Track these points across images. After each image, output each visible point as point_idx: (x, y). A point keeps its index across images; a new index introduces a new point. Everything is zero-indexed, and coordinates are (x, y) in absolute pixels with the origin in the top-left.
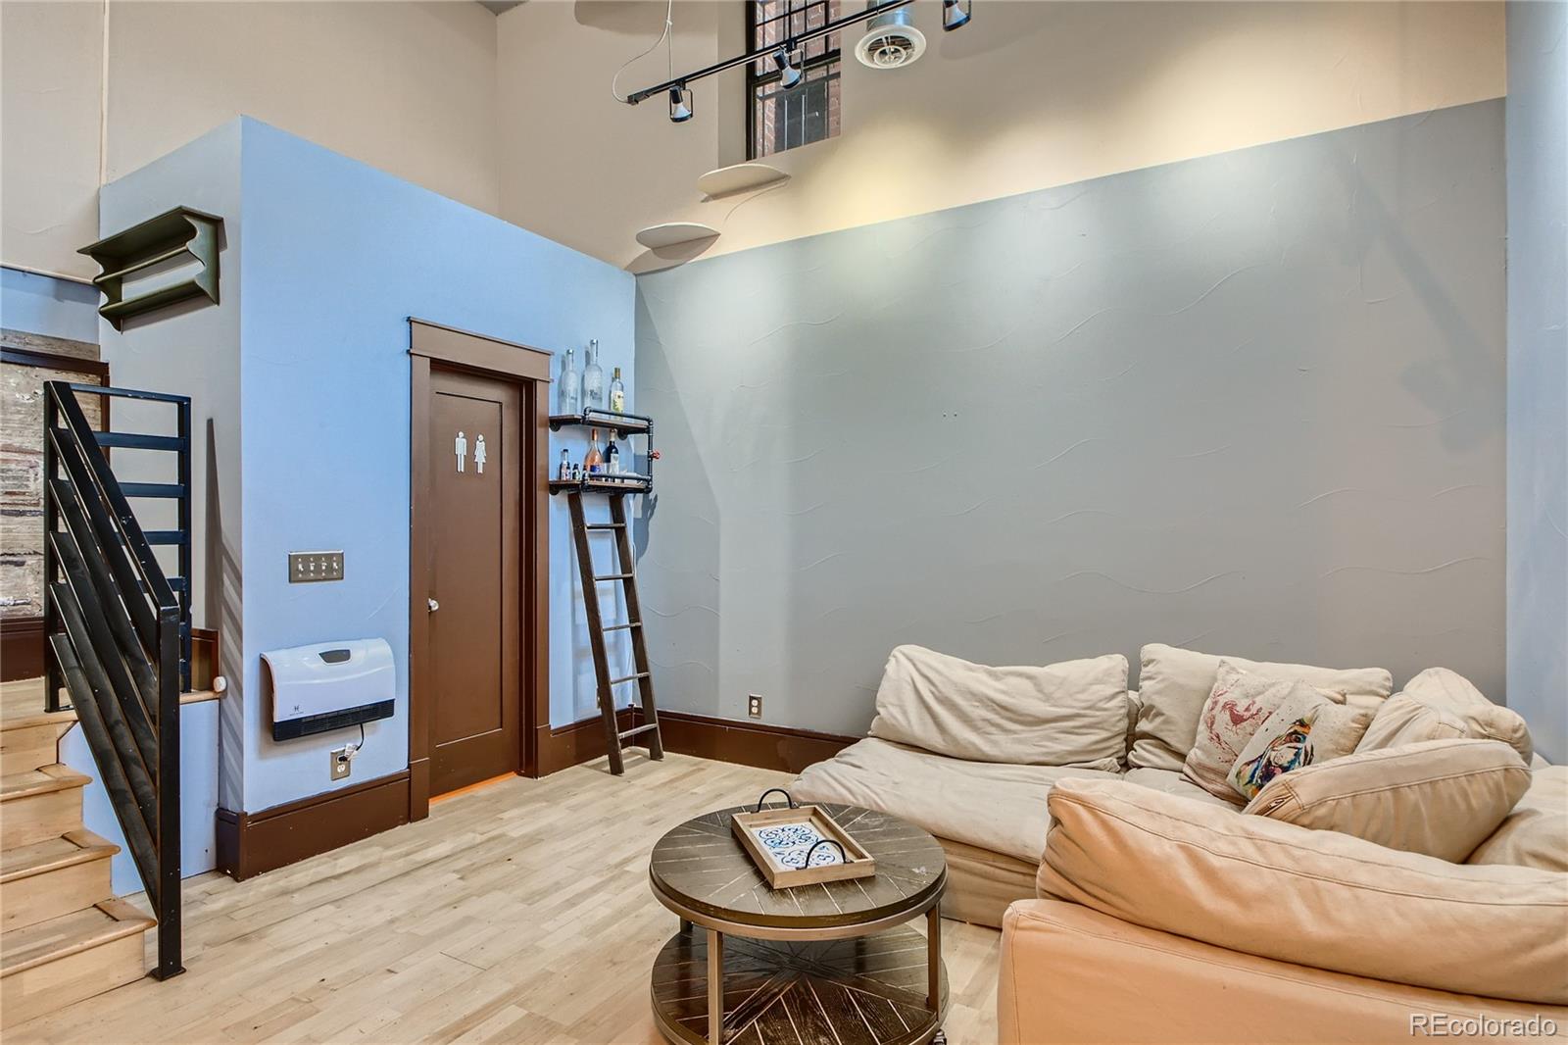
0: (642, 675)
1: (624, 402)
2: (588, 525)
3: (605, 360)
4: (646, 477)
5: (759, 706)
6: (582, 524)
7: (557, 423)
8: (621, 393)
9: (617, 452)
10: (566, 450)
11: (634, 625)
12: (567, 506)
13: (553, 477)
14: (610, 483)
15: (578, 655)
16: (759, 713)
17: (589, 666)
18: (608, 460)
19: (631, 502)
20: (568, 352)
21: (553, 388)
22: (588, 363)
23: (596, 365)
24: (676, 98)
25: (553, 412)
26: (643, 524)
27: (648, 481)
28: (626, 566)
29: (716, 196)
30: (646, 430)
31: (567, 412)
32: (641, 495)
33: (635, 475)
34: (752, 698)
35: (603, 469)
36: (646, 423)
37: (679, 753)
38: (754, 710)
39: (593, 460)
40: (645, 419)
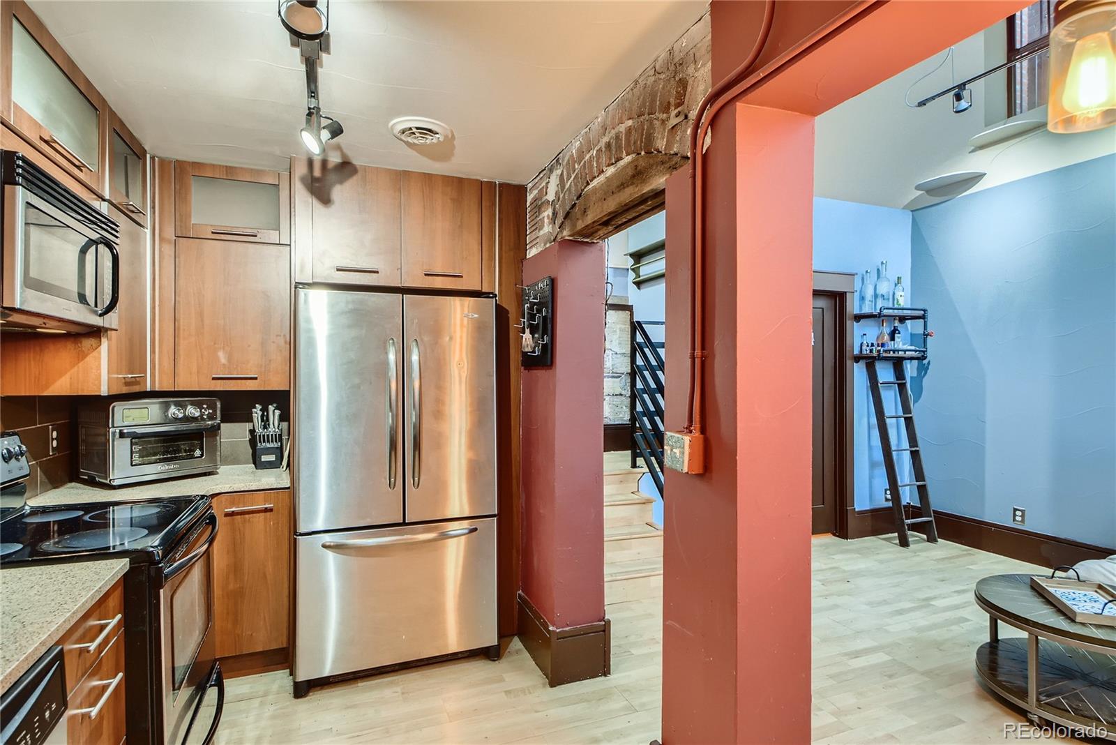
0: (921, 483)
1: (904, 299)
2: (881, 382)
3: (891, 273)
4: (923, 349)
5: (1023, 516)
6: (877, 382)
7: (858, 318)
8: (902, 294)
9: (899, 333)
10: (865, 334)
11: (914, 449)
12: (865, 370)
13: (856, 352)
14: (896, 355)
15: (873, 465)
16: (1023, 521)
17: (882, 471)
18: (893, 339)
19: (909, 366)
20: (867, 272)
21: (857, 295)
22: (879, 277)
23: (886, 277)
24: (958, 97)
25: (856, 311)
26: (918, 380)
27: (924, 352)
28: (906, 408)
29: (982, 147)
30: (923, 317)
31: (867, 310)
32: (916, 361)
33: (913, 348)
34: (1015, 510)
35: (891, 345)
36: (923, 312)
37: (949, 541)
38: (1019, 519)
39: (883, 338)
40: (922, 310)
